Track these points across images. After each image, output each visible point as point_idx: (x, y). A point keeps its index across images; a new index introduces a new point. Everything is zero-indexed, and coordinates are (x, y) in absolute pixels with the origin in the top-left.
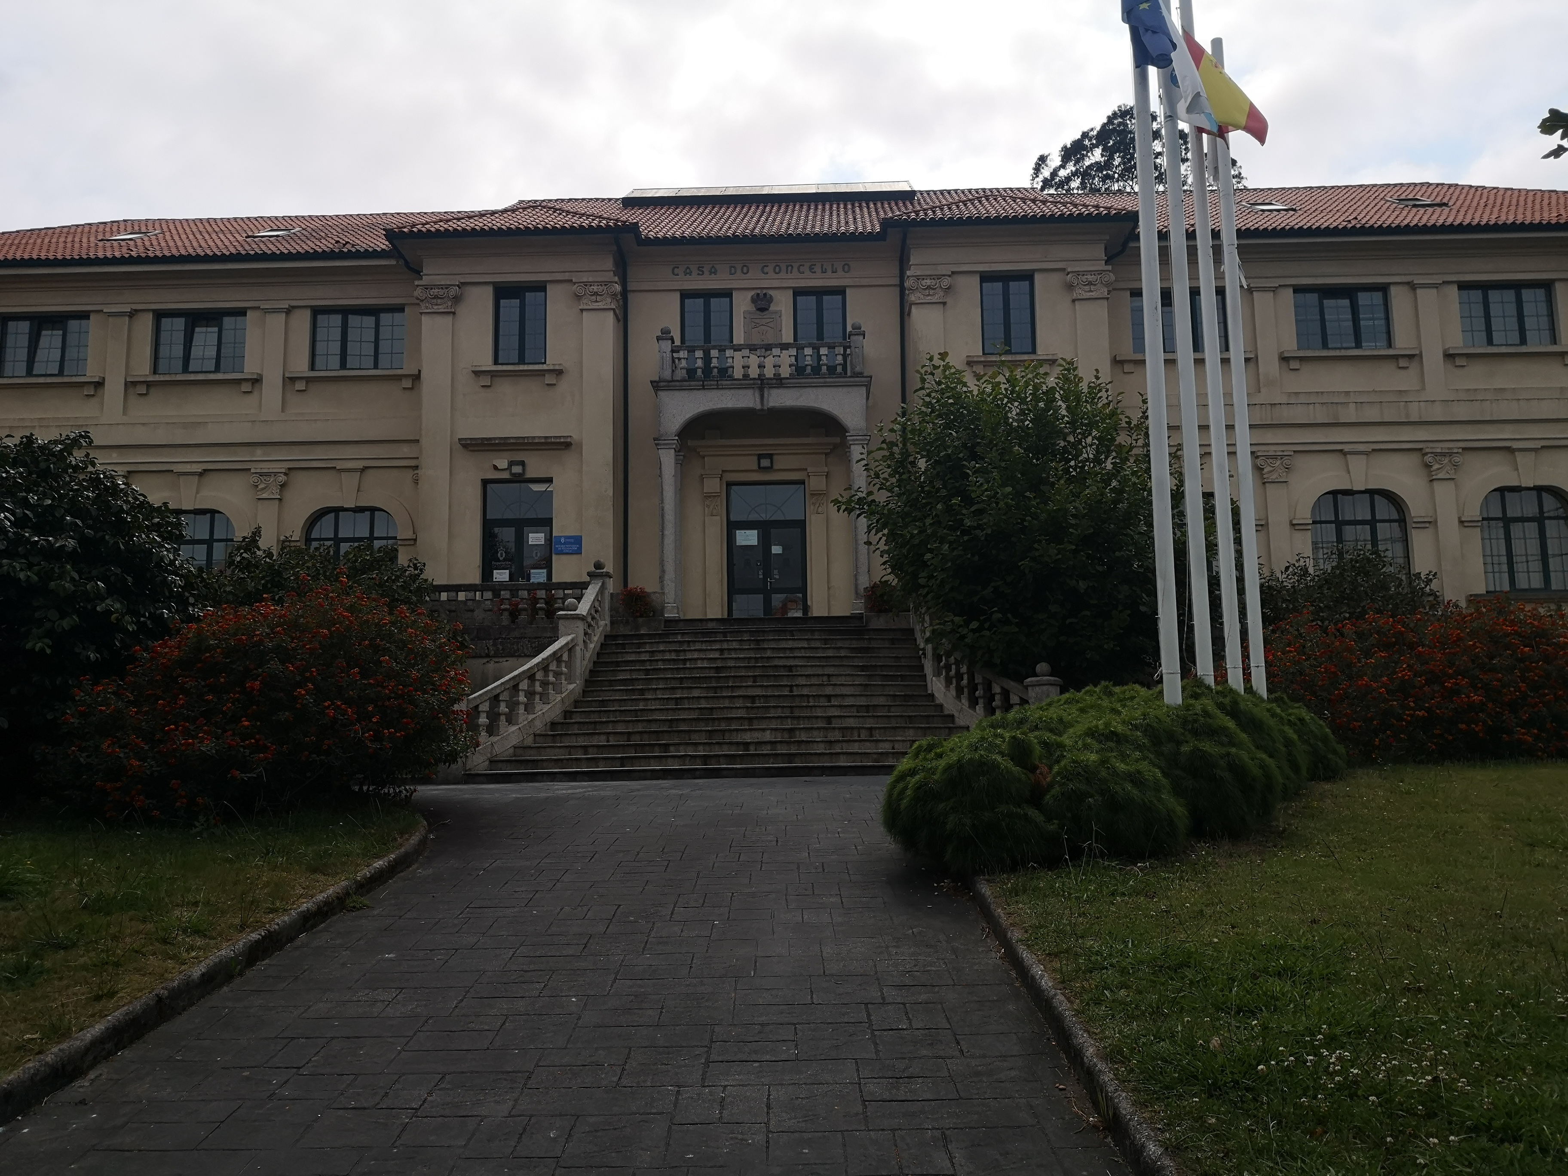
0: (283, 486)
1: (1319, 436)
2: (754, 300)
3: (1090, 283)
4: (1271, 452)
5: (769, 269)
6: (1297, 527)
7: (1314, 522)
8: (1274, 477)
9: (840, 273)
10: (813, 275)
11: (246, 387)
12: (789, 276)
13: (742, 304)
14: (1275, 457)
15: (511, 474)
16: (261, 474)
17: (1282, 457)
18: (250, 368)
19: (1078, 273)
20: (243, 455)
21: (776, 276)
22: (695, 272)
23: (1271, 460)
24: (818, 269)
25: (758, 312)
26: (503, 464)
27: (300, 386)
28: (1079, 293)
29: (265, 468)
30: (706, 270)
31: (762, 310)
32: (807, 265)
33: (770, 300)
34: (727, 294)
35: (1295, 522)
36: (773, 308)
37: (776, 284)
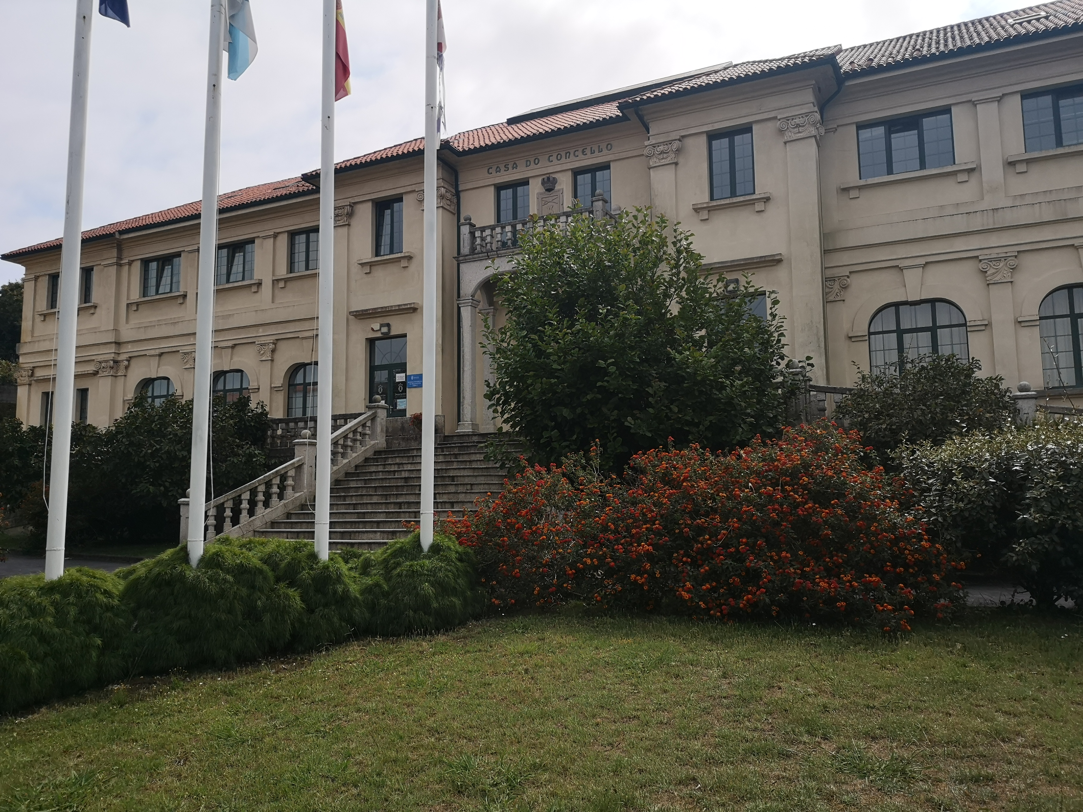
0: (273, 351)
1: (1047, 234)
2: (543, 183)
3: (798, 126)
4: (994, 254)
5: (553, 158)
6: (1023, 324)
7: (1041, 318)
8: (998, 278)
9: (605, 151)
10: (586, 157)
11: (254, 289)
12: (568, 160)
13: (535, 188)
14: (998, 260)
15: (382, 333)
16: (261, 345)
17: (1006, 258)
18: (257, 276)
19: (787, 119)
20: (252, 333)
21: (559, 162)
22: (503, 169)
23: (994, 263)
24: (588, 151)
25: (547, 193)
26: (377, 327)
27: (281, 284)
28: (789, 135)
29: (263, 340)
30: (510, 167)
31: (549, 190)
32: (581, 149)
33: (555, 181)
34: (525, 182)
35: (1019, 320)
36: (557, 187)
37: (558, 168)
